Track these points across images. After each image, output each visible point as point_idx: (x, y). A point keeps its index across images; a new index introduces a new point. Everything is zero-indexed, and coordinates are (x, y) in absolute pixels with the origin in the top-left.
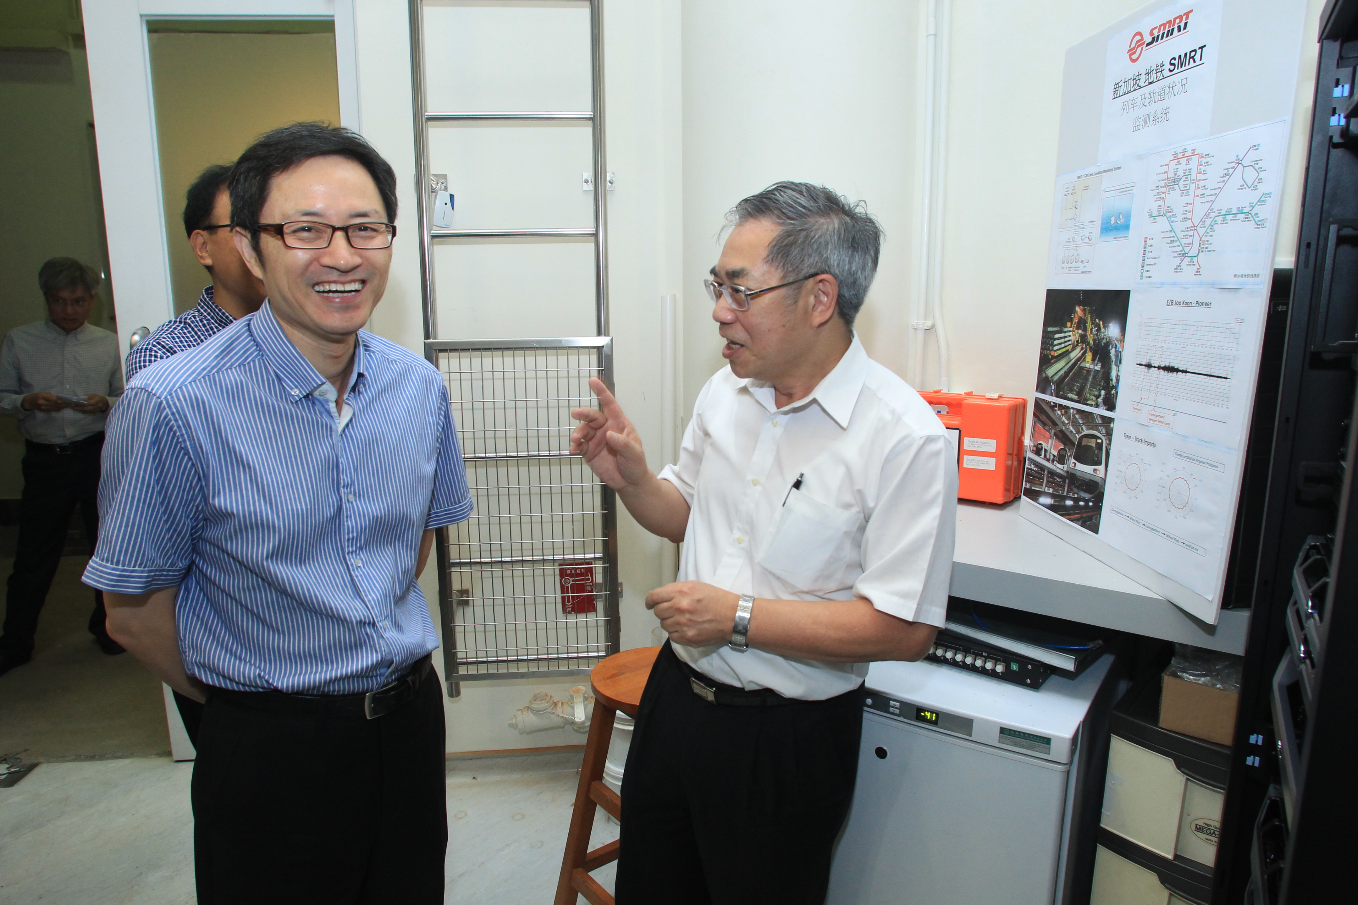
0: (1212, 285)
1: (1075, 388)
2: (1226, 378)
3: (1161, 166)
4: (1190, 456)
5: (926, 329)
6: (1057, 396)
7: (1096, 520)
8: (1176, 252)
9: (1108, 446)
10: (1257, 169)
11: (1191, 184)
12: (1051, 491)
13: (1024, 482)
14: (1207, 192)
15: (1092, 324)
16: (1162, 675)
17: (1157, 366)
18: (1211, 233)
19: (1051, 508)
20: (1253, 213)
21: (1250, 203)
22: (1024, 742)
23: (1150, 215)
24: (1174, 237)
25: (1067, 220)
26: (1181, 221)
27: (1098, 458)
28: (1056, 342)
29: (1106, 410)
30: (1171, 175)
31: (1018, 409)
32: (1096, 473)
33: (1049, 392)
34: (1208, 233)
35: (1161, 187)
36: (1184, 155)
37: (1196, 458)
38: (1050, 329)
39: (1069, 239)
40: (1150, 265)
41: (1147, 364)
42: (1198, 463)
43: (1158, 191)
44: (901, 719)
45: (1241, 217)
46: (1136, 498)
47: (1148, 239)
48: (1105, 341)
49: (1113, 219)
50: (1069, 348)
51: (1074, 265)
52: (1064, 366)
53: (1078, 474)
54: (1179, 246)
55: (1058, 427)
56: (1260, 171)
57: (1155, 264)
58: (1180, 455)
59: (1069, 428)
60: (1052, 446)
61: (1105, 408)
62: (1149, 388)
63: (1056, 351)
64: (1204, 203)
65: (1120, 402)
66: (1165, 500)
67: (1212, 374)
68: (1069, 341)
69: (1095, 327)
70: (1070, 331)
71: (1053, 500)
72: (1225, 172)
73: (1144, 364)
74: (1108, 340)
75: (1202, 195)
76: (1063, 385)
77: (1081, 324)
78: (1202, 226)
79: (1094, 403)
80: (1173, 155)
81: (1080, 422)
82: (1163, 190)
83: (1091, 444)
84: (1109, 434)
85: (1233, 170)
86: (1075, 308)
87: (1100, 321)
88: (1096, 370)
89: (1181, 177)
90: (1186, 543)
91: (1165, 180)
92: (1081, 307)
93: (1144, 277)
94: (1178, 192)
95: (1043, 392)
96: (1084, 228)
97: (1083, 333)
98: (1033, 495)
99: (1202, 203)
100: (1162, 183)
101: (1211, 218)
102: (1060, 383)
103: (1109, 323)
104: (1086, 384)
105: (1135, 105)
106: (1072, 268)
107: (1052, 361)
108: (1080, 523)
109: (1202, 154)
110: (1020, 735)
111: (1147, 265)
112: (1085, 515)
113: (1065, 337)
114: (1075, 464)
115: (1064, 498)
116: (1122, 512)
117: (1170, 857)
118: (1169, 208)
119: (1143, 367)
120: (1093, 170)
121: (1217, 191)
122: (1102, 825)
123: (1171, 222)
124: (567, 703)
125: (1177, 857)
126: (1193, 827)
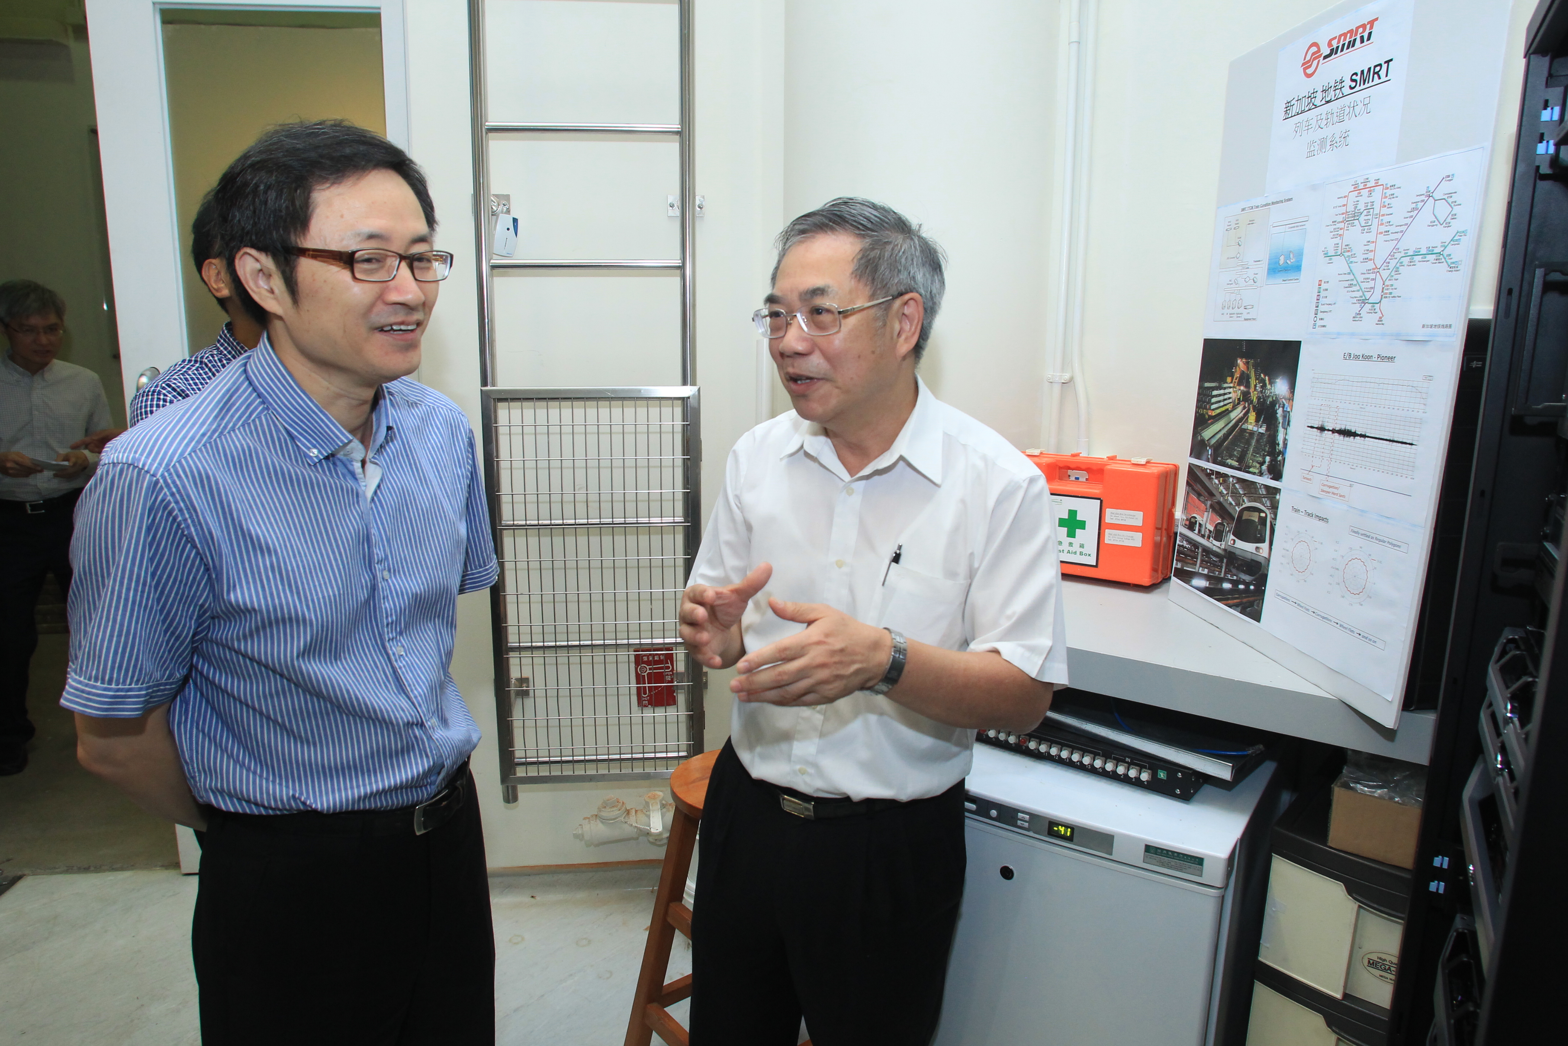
0: (1397, 336)
1: (1235, 453)
2: (1411, 444)
3: (1338, 198)
4: (1368, 534)
5: (1063, 383)
6: (1215, 462)
7: (1258, 606)
8: (1356, 297)
9: (1272, 521)
10: (1450, 203)
11: (1374, 219)
12: (1206, 571)
13: (1175, 561)
14: (1392, 229)
15: (1257, 379)
16: (1332, 786)
17: (1331, 429)
18: (1396, 277)
19: (1206, 591)
20: (1445, 253)
21: (1442, 243)
22: (1173, 862)
23: (1325, 254)
24: (1352, 280)
25: (1228, 258)
26: (1362, 262)
27: (1261, 535)
28: (1214, 400)
29: (1271, 479)
30: (1350, 208)
31: (1169, 477)
32: (1259, 552)
33: (1204, 457)
34: (1392, 276)
35: (1339, 223)
36: (1366, 185)
37: (1375, 536)
38: (1207, 385)
39: (1230, 281)
40: (1324, 312)
41: (1320, 426)
42: (1377, 542)
43: (1335, 227)
44: (1031, 834)
45: (1431, 258)
46: (1305, 581)
47: (1323, 282)
48: (1271, 400)
49: (1282, 259)
50: (1230, 407)
51: (1236, 311)
52: (1223, 428)
53: (1237, 552)
54: (1358, 291)
55: (1215, 498)
56: (1455, 205)
57: (1330, 311)
58: (1357, 533)
59: (1228, 499)
60: (1207, 520)
61: (1270, 477)
62: (1322, 455)
63: (1213, 410)
64: (1389, 241)
65: (1288, 470)
66: (1339, 584)
67: (1396, 439)
68: (1230, 398)
69: (1259, 383)
70: (1230, 387)
71: (1208, 583)
72: (1414, 205)
73: (1316, 426)
74: (1274, 399)
75: (1386, 232)
76: (1222, 449)
77: (1244, 380)
78: (1386, 268)
79: (1257, 471)
80: (1353, 185)
81: (1241, 492)
83: (1253, 519)
84: (1274, 507)
85: (1423, 203)
86: (1237, 361)
87: (1265, 377)
88: (1260, 433)
89: (1361, 211)
90: (1362, 634)
91: (1343, 214)
92: (1244, 360)
93: (1317, 326)
94: (1358, 228)
95: (1198, 457)
96: (1248, 268)
97: (1245, 390)
98: (1185, 576)
99: (1386, 241)
100: (1340, 218)
101: (1396, 259)
102: (1217, 447)
103: (1276, 379)
104: (1248, 449)
105: (1310, 127)
106: (1233, 314)
107: (1209, 422)
108: (1239, 609)
109: (1386, 184)
110: (1168, 854)
111: (1321, 312)
112: (1245, 600)
113: (1225, 394)
114: (1234, 541)
115: (1222, 580)
116: (1288, 598)
117: (1339, 996)
118: (1348, 248)
119: (1315, 430)
120: (1259, 201)
121: (1404, 228)
122: (1260, 959)
123: (1349, 263)
124: (642, 811)
125: (1345, 996)
126: (1366, 962)
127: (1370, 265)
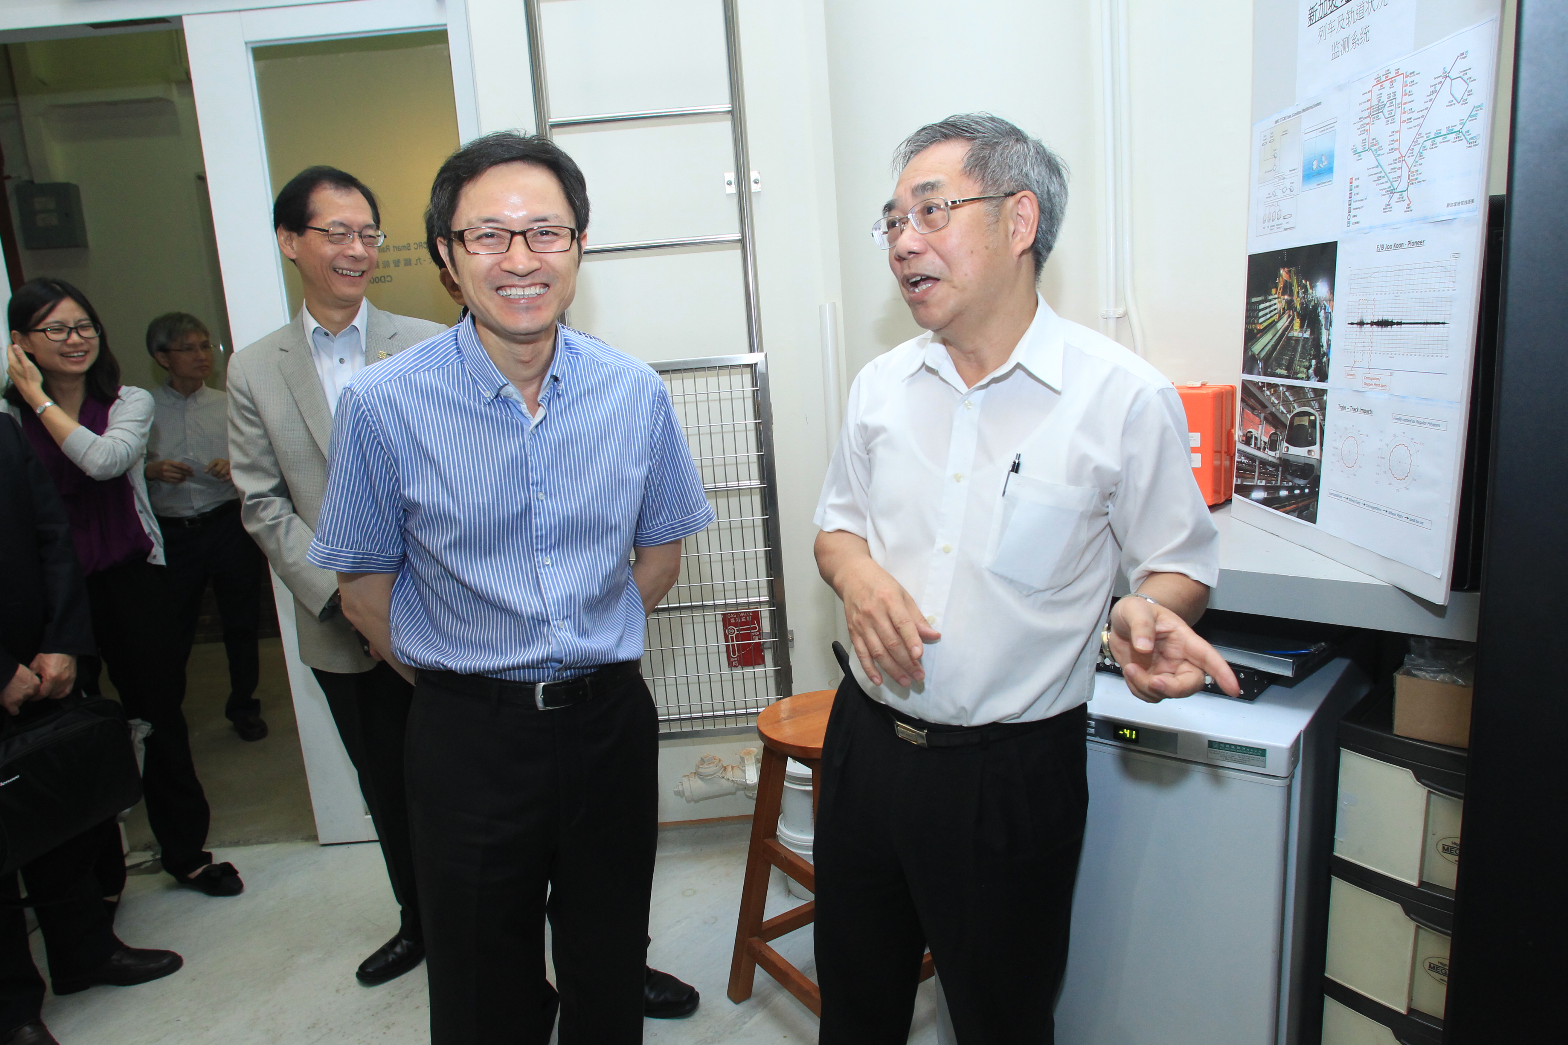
0: (1424, 220)
1: (1284, 362)
2: (1444, 323)
3: (1363, 94)
4: (1410, 418)
5: (1118, 318)
6: (1266, 374)
7: (1313, 508)
8: (1385, 189)
9: (1322, 422)
10: (1466, 80)
11: (1397, 109)
12: (1264, 483)
13: (1235, 479)
14: (1414, 116)
15: (1299, 286)
16: (1394, 674)
17: (1370, 322)
18: (1420, 162)
19: (1266, 502)
20: (1464, 130)
21: (1461, 120)
22: (1237, 755)
23: (1354, 152)
24: (1381, 172)
25: (1266, 172)
26: (1388, 153)
27: (1312, 438)
28: (1261, 314)
29: (1318, 381)
30: (1375, 102)
31: (1223, 397)
32: (1311, 455)
33: (1256, 371)
34: (1417, 162)
35: (1365, 118)
36: (1387, 77)
37: (1415, 419)
38: (1254, 300)
39: (1269, 194)
40: (1356, 209)
41: (1359, 321)
42: (1418, 425)
43: (1361, 123)
44: (1097, 739)
45: (1452, 137)
46: (1355, 475)
47: (1354, 179)
48: (1313, 304)
49: (1315, 163)
50: (1276, 318)
51: (1276, 222)
52: (1271, 339)
53: (1291, 459)
54: (1387, 182)
55: (1268, 409)
56: (1470, 82)
57: (1362, 207)
58: (1399, 419)
59: (1279, 409)
60: (1262, 432)
61: (1317, 379)
62: (1362, 348)
63: (1261, 323)
64: (1412, 128)
65: (1333, 371)
66: (1386, 473)
67: (1429, 321)
68: (1275, 309)
69: (1301, 289)
70: (1275, 299)
71: (1266, 493)
72: (1432, 89)
73: (1356, 322)
74: (1316, 302)
75: (1409, 119)
76: (1271, 361)
77: (1287, 289)
78: (1410, 155)
79: (1304, 376)
80: (1375, 79)
81: (1291, 400)
82: (1367, 121)
83: (1303, 423)
84: (1322, 408)
85: (1441, 85)
86: (1280, 272)
87: (1306, 282)
88: (1305, 338)
89: (1385, 103)
90: (1410, 517)
91: (1368, 109)
92: (1286, 269)
93: (1351, 224)
94: (1383, 120)
95: (1250, 372)
96: (1284, 179)
97: (1289, 298)
98: (1246, 491)
99: (1410, 128)
100: (1366, 114)
101: (1419, 144)
102: (1267, 360)
103: (1316, 282)
104: (1295, 356)
105: (1333, 29)
106: (1274, 226)
107: (1258, 336)
108: (1296, 514)
109: (1406, 73)
110: (1231, 748)
111: (1354, 209)
112: (1301, 505)
113: (1271, 306)
114: (1288, 448)
115: (1278, 489)
116: (1340, 494)
117: (1414, 883)
118: (1375, 141)
119: (1355, 325)
120: (1291, 111)
121: (1425, 112)
122: (1335, 854)
123: (1377, 156)
124: (738, 767)
125: (1422, 883)
126: (1440, 848)
127: (1396, 155)
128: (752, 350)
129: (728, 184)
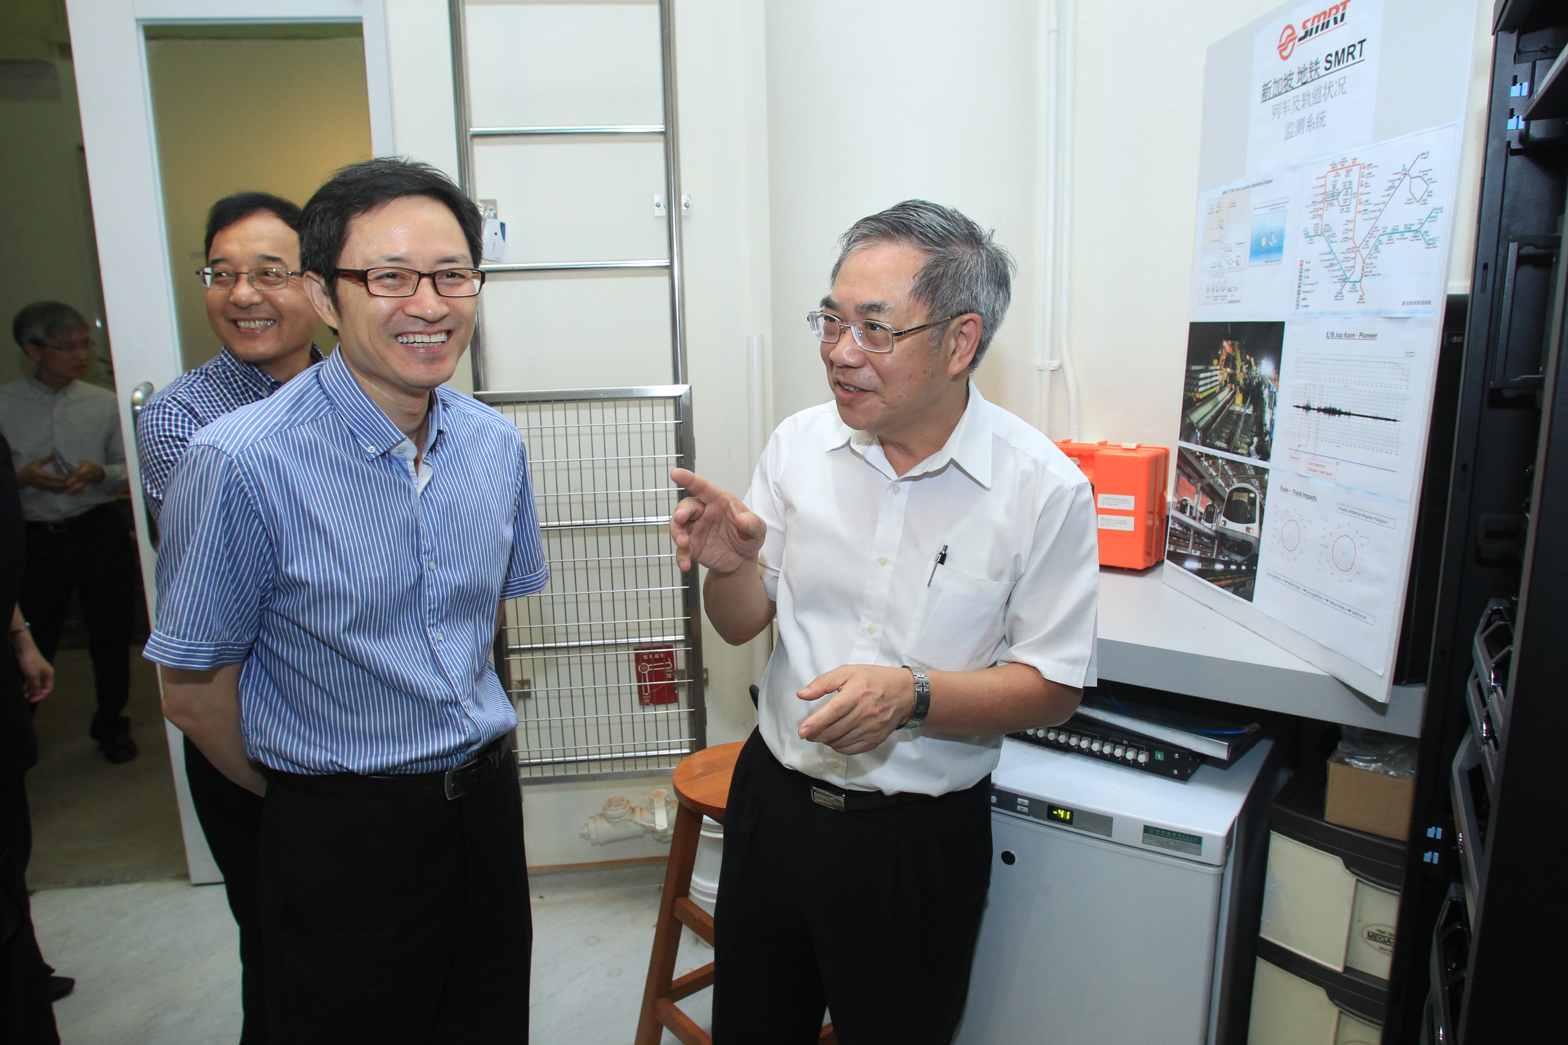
0: (1378, 314)
1: (1224, 435)
2: (1395, 421)
3: (1318, 178)
4: (1356, 511)
5: (1052, 371)
6: (1204, 444)
7: (1250, 586)
8: (1337, 277)
9: (1262, 501)
10: (1426, 180)
11: (1352, 199)
12: (1198, 553)
13: (1167, 545)
14: (1370, 208)
15: (1242, 360)
16: (1328, 761)
17: (1316, 408)
18: (1375, 255)
19: (1199, 573)
20: (1423, 230)
21: (1419, 220)
22: (1172, 842)
23: (1306, 234)
24: (1333, 259)
25: (1211, 242)
26: (1341, 242)
27: (1251, 516)
28: (1201, 383)
29: (1259, 459)
30: (1329, 188)
31: (1159, 461)
32: (1249, 532)
33: (1194, 440)
34: (1372, 255)
35: (1318, 203)
36: (1344, 165)
37: (1362, 513)
38: (1194, 368)
39: (1214, 264)
40: (1306, 292)
41: (1305, 405)
42: (1365, 518)
43: (1314, 207)
44: (1033, 818)
45: (1409, 235)
46: (1296, 560)
47: (1304, 263)
48: (1257, 381)
49: (1264, 240)
50: (1217, 389)
51: (1220, 293)
52: (1211, 410)
53: (1228, 533)
54: (1339, 270)
55: (1205, 480)
56: (1430, 183)
57: (1312, 291)
58: (1344, 510)
59: (1217, 481)
60: (1198, 502)
61: (1258, 457)
62: (1308, 434)
63: (1201, 392)
64: (1367, 220)
65: (1274, 451)
66: (1328, 561)
67: (1380, 416)
68: (1216, 381)
69: (1245, 364)
70: (1217, 370)
71: (1200, 564)
72: (1391, 184)
73: (1302, 405)
74: (1260, 379)
75: (1365, 210)
76: (1211, 431)
77: (1230, 361)
78: (1365, 247)
79: (1245, 452)
80: (1331, 165)
81: (1231, 474)
82: (1321, 206)
83: (1243, 499)
84: (1263, 487)
85: (1399, 181)
86: (1222, 343)
87: (1250, 357)
88: (1247, 414)
89: (1340, 190)
90: (1352, 610)
91: (1322, 194)
92: (1230, 342)
93: (1300, 306)
94: (1337, 208)
95: (1188, 440)
96: (1230, 251)
97: (1231, 372)
98: (1178, 559)
99: (1365, 220)
100: (1319, 199)
101: (1375, 237)
102: (1206, 430)
103: (1261, 360)
104: (1236, 431)
105: (1288, 109)
106: (1218, 297)
107: (1197, 404)
108: (1232, 589)
109: (1364, 164)
110: (1170, 835)
111: (1304, 292)
112: (1237, 581)
113: (1212, 377)
114: (1225, 522)
115: (1214, 561)
116: (1279, 577)
117: (1339, 969)
118: (1328, 226)
119: (1301, 409)
120: (1240, 184)
121: (1382, 206)
122: (1262, 935)
123: (1330, 243)
124: (646, 808)
125: (1347, 969)
126: (1365, 935)
127: (1350, 244)
128: (676, 381)
129: (657, 206)
